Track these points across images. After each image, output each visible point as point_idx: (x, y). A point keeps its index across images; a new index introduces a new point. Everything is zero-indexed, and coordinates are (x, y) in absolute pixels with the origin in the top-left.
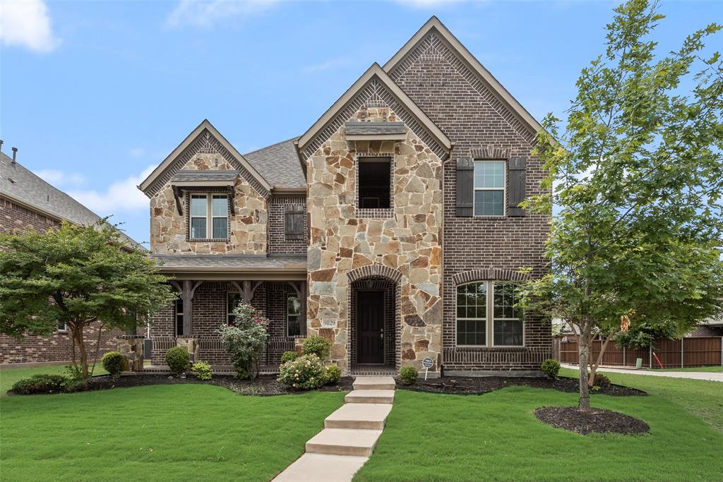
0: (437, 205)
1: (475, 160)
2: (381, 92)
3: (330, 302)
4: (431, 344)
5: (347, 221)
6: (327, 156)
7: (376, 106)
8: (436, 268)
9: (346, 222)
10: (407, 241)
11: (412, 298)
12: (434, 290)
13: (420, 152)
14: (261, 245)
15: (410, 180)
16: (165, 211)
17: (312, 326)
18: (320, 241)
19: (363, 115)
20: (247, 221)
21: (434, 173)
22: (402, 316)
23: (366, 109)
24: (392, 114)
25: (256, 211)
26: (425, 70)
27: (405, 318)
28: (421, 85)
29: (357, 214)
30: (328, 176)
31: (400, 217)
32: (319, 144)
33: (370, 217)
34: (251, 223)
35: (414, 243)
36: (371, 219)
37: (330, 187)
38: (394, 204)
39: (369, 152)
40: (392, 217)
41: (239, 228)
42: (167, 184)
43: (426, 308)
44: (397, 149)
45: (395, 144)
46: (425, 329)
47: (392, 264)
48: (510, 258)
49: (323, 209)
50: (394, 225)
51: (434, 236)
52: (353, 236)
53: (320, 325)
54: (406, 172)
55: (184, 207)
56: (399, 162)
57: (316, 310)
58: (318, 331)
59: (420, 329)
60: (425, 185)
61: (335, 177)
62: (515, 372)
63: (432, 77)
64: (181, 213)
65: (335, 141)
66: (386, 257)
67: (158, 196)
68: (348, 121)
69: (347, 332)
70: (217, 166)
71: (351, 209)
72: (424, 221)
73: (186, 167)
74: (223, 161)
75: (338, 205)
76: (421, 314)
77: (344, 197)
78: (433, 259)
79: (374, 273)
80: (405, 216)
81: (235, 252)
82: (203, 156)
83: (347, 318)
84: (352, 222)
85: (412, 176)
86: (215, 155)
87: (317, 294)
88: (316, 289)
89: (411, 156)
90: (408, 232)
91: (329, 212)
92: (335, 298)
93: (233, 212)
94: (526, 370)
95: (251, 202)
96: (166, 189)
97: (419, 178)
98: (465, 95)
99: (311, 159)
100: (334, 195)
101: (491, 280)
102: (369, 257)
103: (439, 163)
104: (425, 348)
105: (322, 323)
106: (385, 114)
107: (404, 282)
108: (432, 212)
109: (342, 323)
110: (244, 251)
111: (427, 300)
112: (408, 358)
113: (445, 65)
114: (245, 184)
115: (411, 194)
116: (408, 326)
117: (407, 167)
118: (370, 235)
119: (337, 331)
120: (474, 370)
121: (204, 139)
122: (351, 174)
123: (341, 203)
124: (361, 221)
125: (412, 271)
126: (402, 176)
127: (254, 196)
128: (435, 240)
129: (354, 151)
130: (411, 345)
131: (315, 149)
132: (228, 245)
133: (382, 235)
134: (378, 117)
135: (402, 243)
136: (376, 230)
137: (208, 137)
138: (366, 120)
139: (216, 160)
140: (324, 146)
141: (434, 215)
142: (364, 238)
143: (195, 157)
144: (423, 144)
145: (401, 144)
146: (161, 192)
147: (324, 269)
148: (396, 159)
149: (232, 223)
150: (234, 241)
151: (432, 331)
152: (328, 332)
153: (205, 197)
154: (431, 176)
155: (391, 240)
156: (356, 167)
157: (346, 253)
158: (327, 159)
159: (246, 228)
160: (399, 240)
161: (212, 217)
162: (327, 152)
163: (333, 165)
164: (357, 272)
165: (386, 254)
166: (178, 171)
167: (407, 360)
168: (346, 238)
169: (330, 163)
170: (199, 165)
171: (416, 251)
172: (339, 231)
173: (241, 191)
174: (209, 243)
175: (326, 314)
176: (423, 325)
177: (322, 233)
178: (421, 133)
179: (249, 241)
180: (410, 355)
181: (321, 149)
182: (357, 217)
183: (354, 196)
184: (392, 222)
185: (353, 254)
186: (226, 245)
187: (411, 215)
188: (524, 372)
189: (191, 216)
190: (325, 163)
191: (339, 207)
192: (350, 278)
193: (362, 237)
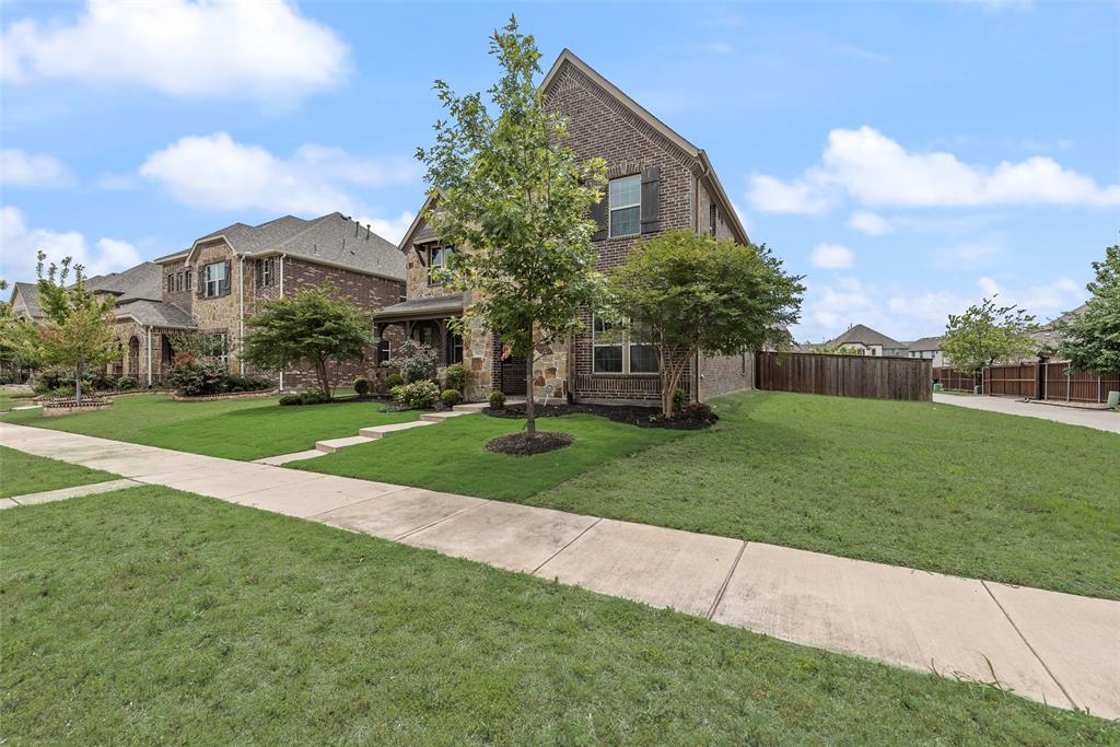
1: (610, 180)
4: (559, 371)
16: (415, 265)
17: (467, 356)
42: (413, 243)
46: (553, 357)
53: (472, 355)
57: (470, 342)
58: (470, 361)
59: (549, 356)
64: (424, 265)
67: (411, 253)
69: (491, 360)
83: (491, 348)
94: (661, 399)
104: (553, 375)
105: (474, 353)
109: (488, 352)
112: (539, 384)
116: (539, 354)
119: (484, 359)
120: (608, 397)
130: (541, 372)
146: (413, 249)
151: (559, 359)
152: (477, 362)
175: (477, 345)
176: (552, 353)
180: (541, 382)
189: (432, 266)
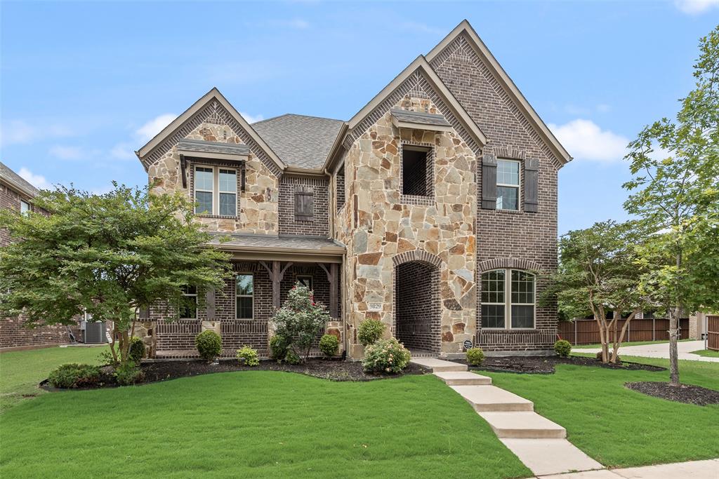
0: (472, 196)
1: (498, 158)
2: (423, 84)
3: (376, 285)
4: (467, 327)
5: (392, 205)
6: (373, 140)
7: (419, 97)
8: (471, 255)
9: (392, 208)
10: (447, 229)
11: (450, 282)
12: (469, 276)
13: (457, 146)
14: (273, 225)
15: (449, 171)
16: (166, 181)
17: (359, 310)
18: (367, 224)
19: (406, 104)
20: (258, 199)
21: (470, 166)
22: (442, 300)
23: (410, 99)
24: (433, 106)
25: (268, 189)
26: (455, 69)
27: (445, 302)
28: (451, 83)
29: (401, 199)
30: (375, 160)
31: (440, 205)
32: (366, 127)
33: (413, 204)
34: (263, 201)
35: (452, 231)
36: (413, 205)
37: (376, 171)
38: (435, 192)
39: (412, 141)
40: (433, 205)
41: (249, 205)
42: (169, 152)
43: (463, 293)
44: (438, 141)
45: (436, 135)
46: (462, 312)
47: (433, 250)
48: (525, 248)
49: (369, 192)
50: (435, 213)
51: (469, 225)
52: (398, 222)
53: (366, 309)
54: (445, 163)
55: (188, 179)
56: (439, 153)
57: (363, 293)
58: (365, 314)
59: (457, 312)
60: (461, 177)
61: (381, 162)
62: (530, 352)
63: (461, 76)
64: (185, 185)
65: (381, 126)
66: (428, 244)
67: (158, 165)
68: (393, 108)
69: (392, 315)
70: (225, 138)
71: (396, 195)
72: (461, 210)
73: (190, 136)
74: (232, 134)
75: (384, 189)
76: (458, 298)
77: (390, 182)
78: (469, 248)
79: (417, 258)
80: (444, 206)
81: (244, 230)
82: (209, 126)
83: (392, 302)
84: (397, 208)
85: (450, 167)
86: (223, 127)
87: (364, 277)
88: (363, 272)
89: (450, 149)
90: (447, 220)
91: (376, 196)
92: (381, 282)
93: (243, 188)
94: (538, 350)
95: (263, 180)
96: (167, 157)
97: (457, 170)
98: (489, 97)
99: (359, 142)
100: (380, 180)
101: (509, 268)
102: (413, 242)
103: (474, 157)
104: (462, 331)
105: (368, 307)
106: (427, 105)
107: (444, 268)
108: (468, 203)
109: (387, 306)
110: (255, 230)
111: (464, 286)
112: (447, 340)
113: (472, 67)
114: (256, 160)
115: (449, 184)
116: (447, 310)
117: (447, 159)
118: (414, 222)
119: (383, 314)
120: (497, 350)
121: (211, 108)
122: (396, 160)
123: (387, 188)
124: (405, 207)
125: (450, 257)
126: (442, 167)
127: (265, 174)
128: (470, 229)
129: (398, 138)
130: (449, 328)
131: (361, 131)
132: (238, 223)
133: (424, 222)
134: (421, 107)
135: (442, 230)
136: (418, 217)
137: (215, 107)
138: (410, 109)
139: (225, 132)
140: (371, 130)
141: (469, 205)
142: (407, 224)
143: (200, 126)
144: (460, 138)
145: (441, 136)
146: (162, 160)
147: (371, 252)
148: (436, 149)
149: (242, 200)
150: (244, 219)
151: (468, 315)
152: (374, 315)
153: (210, 170)
154: (467, 169)
155: (432, 227)
156: (400, 153)
157: (391, 237)
158: (374, 143)
159: (257, 206)
160: (439, 228)
161: (219, 192)
162: (374, 136)
163: (379, 150)
164: (402, 257)
165: (428, 241)
166: (181, 140)
167: (446, 342)
168: (391, 223)
169: (377, 148)
170: (205, 136)
171: (455, 238)
172: (384, 216)
173: (252, 167)
174: (216, 220)
175: (373, 297)
176: (460, 309)
177: (369, 217)
178: (458, 128)
179: (260, 220)
180: (449, 338)
181: (368, 132)
182: (401, 203)
183: (398, 182)
184: (433, 210)
185: (398, 238)
186: (236, 223)
187: (449, 204)
188: (537, 351)
189: (195, 190)
190: (371, 147)
191: (385, 192)
192: (395, 262)
193: (406, 222)
